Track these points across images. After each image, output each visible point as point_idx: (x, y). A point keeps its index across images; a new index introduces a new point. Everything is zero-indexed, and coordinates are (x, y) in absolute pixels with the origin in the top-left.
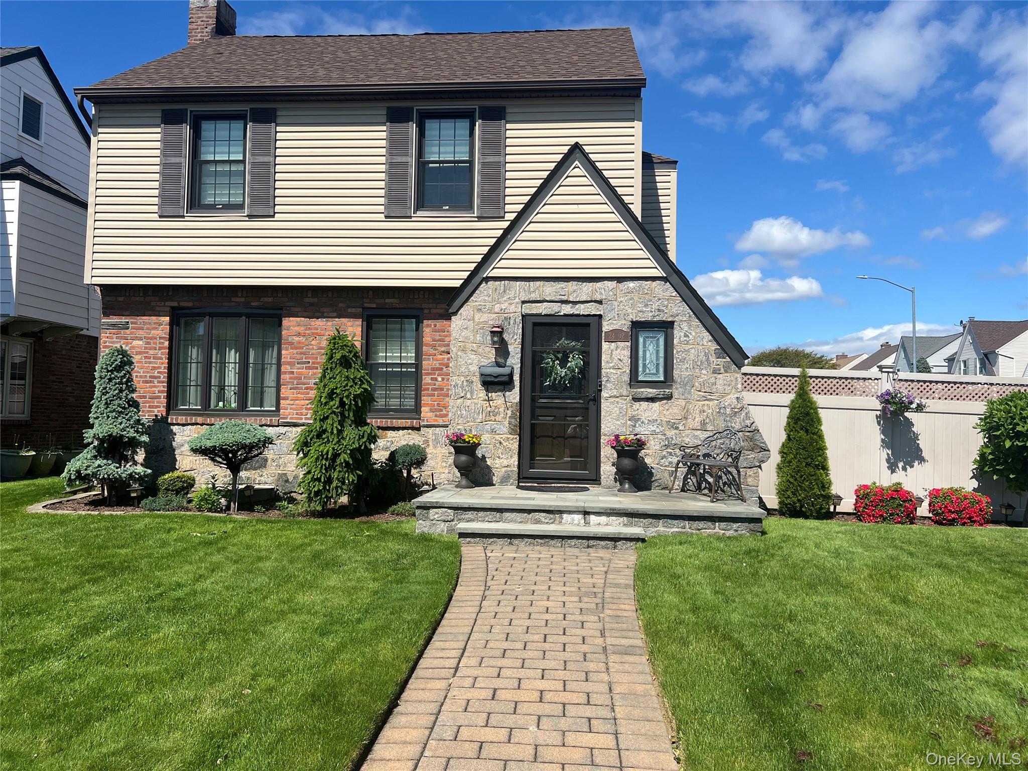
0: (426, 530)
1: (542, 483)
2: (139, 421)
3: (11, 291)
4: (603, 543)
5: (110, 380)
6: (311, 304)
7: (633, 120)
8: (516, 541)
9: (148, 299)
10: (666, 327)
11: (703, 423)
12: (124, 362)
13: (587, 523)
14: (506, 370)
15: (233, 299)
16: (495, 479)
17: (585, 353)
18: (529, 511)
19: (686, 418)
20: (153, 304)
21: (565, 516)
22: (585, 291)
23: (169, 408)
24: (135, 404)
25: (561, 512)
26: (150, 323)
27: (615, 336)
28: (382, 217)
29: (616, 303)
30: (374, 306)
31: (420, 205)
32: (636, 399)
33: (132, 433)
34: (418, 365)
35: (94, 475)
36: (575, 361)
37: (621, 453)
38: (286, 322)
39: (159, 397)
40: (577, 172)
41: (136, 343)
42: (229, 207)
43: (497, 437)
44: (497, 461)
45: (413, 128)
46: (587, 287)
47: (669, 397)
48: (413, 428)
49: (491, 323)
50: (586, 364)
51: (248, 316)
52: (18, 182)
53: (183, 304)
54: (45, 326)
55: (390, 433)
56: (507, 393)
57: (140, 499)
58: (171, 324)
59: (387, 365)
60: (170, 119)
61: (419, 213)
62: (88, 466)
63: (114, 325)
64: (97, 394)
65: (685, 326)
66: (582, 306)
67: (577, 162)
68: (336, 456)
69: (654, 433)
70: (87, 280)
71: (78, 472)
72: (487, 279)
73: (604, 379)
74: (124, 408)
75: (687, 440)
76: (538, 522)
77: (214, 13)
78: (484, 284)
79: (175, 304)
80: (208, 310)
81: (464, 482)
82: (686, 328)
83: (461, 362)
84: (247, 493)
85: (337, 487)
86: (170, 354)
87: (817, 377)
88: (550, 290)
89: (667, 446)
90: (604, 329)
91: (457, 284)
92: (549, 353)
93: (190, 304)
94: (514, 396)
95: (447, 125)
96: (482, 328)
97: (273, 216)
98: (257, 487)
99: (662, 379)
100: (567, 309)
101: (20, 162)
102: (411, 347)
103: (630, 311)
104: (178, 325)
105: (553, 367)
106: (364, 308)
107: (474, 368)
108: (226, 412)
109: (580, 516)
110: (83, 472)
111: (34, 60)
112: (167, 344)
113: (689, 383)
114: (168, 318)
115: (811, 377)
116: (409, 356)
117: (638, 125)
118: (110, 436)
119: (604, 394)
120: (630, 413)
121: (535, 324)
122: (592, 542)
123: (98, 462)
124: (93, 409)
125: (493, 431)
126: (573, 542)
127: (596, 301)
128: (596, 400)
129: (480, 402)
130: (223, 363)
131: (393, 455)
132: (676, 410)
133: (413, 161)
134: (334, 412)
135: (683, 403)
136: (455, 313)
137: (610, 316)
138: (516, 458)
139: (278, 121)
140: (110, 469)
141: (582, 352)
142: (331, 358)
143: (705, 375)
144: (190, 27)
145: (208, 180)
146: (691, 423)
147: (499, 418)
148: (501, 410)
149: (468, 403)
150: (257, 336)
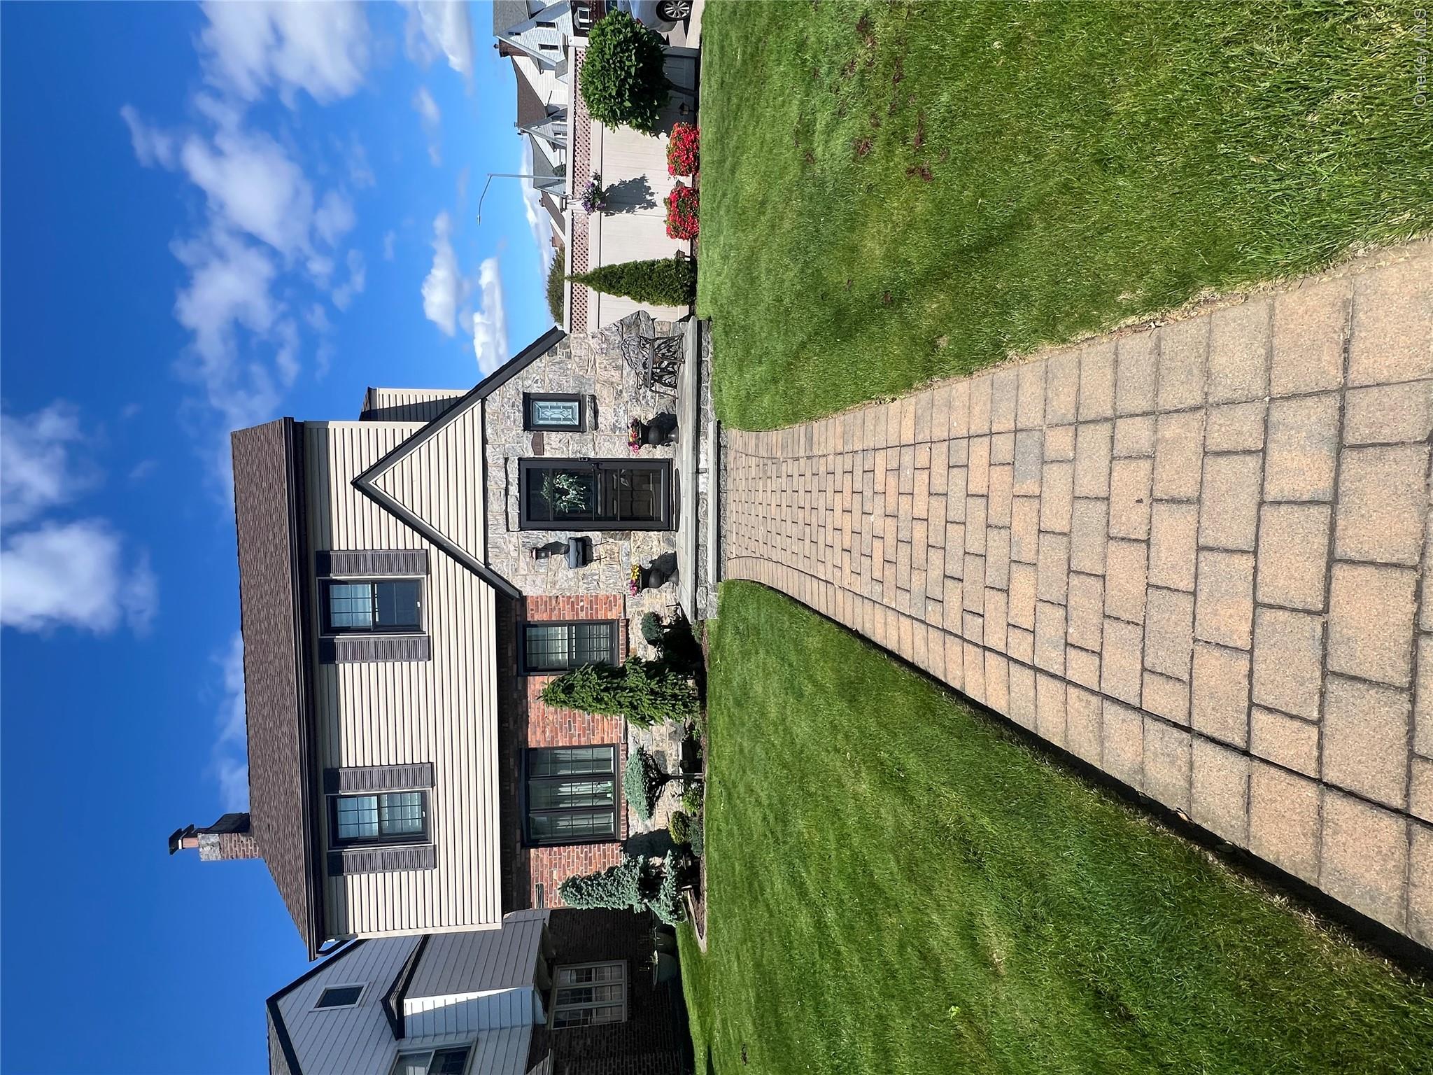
0: (715, 611)
1: (672, 510)
2: (625, 866)
3: (510, 993)
4: (722, 457)
5: (589, 895)
6: (515, 722)
7: (327, 430)
8: (723, 533)
9: (514, 869)
10: (528, 399)
11: (616, 368)
12: (573, 885)
13: (706, 471)
14: (572, 544)
15: (513, 793)
16: (670, 552)
17: (555, 473)
18: (697, 521)
19: (612, 383)
20: (519, 865)
21: (700, 490)
22: (496, 473)
23: (615, 841)
24: (611, 870)
25: (697, 493)
26: (537, 866)
27: (538, 445)
28: (430, 663)
29: (507, 446)
30: (515, 666)
31: (418, 629)
32: (596, 427)
33: (637, 871)
34: (570, 624)
35: (673, 899)
36: (563, 482)
37: (645, 440)
38: (532, 744)
39: (604, 850)
40: (380, 482)
41: (555, 876)
42: (424, 805)
43: (633, 550)
44: (654, 550)
45: (340, 637)
46: (492, 471)
47: (593, 398)
48: (627, 625)
49: (528, 559)
50: (564, 471)
51: (528, 778)
52: (406, 1001)
53: (518, 838)
55: (632, 646)
56: (593, 542)
57: (693, 857)
58: (537, 847)
59: (570, 652)
60: (338, 868)
61: (425, 629)
62: (666, 905)
63: (540, 898)
64: (602, 905)
65: (528, 383)
66: (510, 476)
67: (371, 483)
68: (652, 692)
69: (626, 411)
70: (499, 926)
71: (671, 913)
72: (487, 564)
73: (578, 455)
74: (614, 880)
75: (631, 383)
76: (706, 513)
77: (226, 836)
78: (491, 567)
79: (518, 845)
80: (524, 815)
81: (673, 579)
82: (530, 382)
83: (565, 585)
84: (686, 766)
85: (680, 689)
86: (564, 845)
87: (572, 267)
88: (496, 506)
89: (637, 400)
90: (532, 456)
91: (492, 591)
92: (555, 506)
93: (518, 832)
94: (595, 536)
95: (336, 606)
96: (533, 567)
97: (432, 764)
98: (680, 758)
99: (577, 404)
100: (514, 490)
101: (385, 1001)
102: (553, 630)
103: (514, 433)
104: (537, 841)
105: (568, 502)
106: (518, 675)
107: (571, 573)
108: (616, 790)
109: (700, 476)
110: (672, 908)
111: (280, 1003)
112: (555, 849)
113: (579, 379)
114: (532, 851)
115: (572, 272)
116: (562, 632)
117: (332, 425)
118: (639, 889)
119: (592, 455)
120: (610, 433)
121: (528, 519)
122: (722, 467)
123: (662, 897)
124: (616, 907)
125: (628, 555)
126: (722, 483)
127: (506, 464)
128: (598, 462)
129: (602, 566)
130: (572, 797)
131: (650, 642)
132: (605, 393)
133: (373, 637)
134: (614, 696)
135: (598, 386)
136: (520, 593)
137: (519, 450)
139: (336, 766)
140: (668, 885)
141: (554, 476)
142: (564, 702)
143: (572, 365)
144: (241, 858)
145: (398, 827)
146: (616, 379)
147: (616, 550)
148: (609, 547)
149: (603, 578)
150: (545, 769)
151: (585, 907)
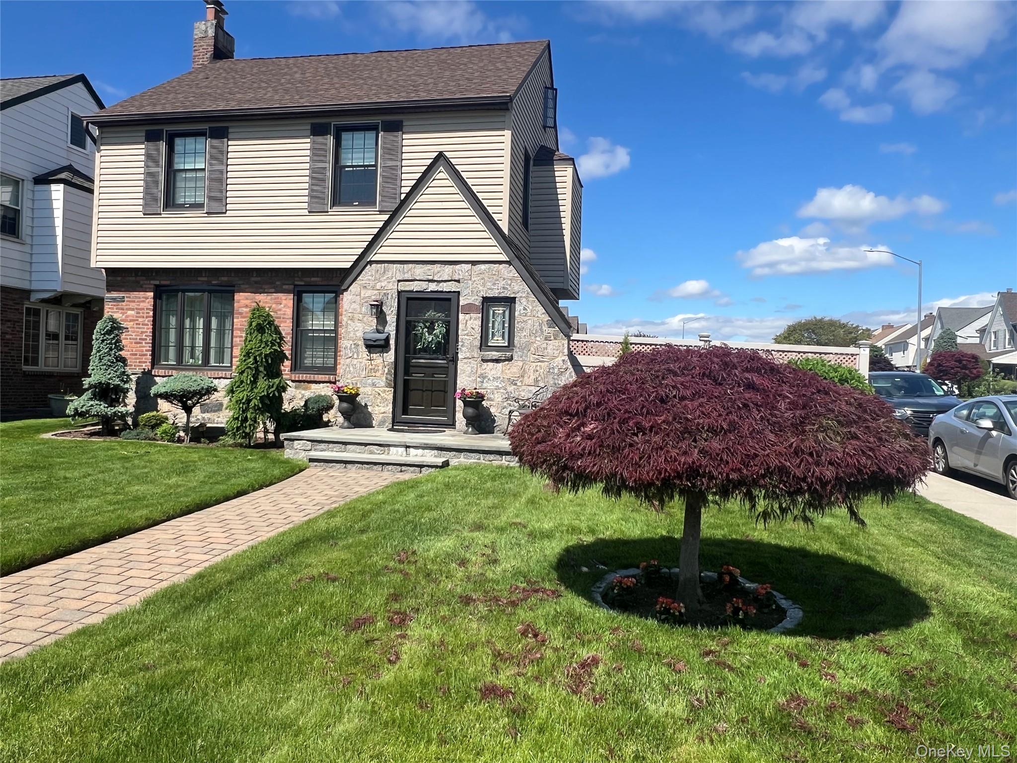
0: (291, 456)
1: (413, 426)
2: (124, 372)
3: (57, 272)
4: (412, 469)
5: (103, 341)
6: (256, 282)
7: (503, 129)
8: (349, 466)
9: (138, 278)
10: (509, 302)
11: (536, 380)
12: (115, 328)
13: (408, 454)
14: (383, 336)
15: (199, 279)
16: (374, 422)
17: (447, 324)
18: (366, 445)
19: (523, 376)
20: (142, 282)
21: (391, 448)
22: (446, 272)
23: (153, 364)
24: (123, 360)
25: (389, 446)
26: (140, 298)
27: (469, 309)
28: (306, 212)
29: (470, 282)
30: (303, 283)
31: (334, 204)
32: (484, 361)
33: (117, 382)
34: (336, 331)
35: (88, 412)
36: (439, 330)
37: (466, 404)
38: (238, 296)
39: (146, 355)
40: (441, 175)
41: (130, 312)
42: (197, 206)
43: (377, 389)
44: (377, 408)
45: (331, 140)
46: (448, 269)
47: (510, 359)
48: (330, 382)
49: (373, 297)
50: (448, 331)
51: (210, 292)
52: (62, 186)
53: (163, 283)
54: (89, 299)
55: (313, 386)
56: (385, 354)
57: (121, 430)
58: (155, 298)
59: (313, 331)
60: (152, 137)
61: (335, 209)
62: (83, 406)
63: (114, 299)
64: (94, 351)
65: (524, 301)
66: (445, 284)
67: (441, 168)
68: (249, 401)
69: (497, 388)
70: (93, 265)
71: (76, 409)
72: (371, 262)
73: (460, 344)
74: (112, 362)
75: (523, 394)
76: (372, 453)
77: (212, 42)
78: (369, 266)
79: (157, 283)
80: (181, 287)
81: (346, 424)
82: (525, 303)
83: (350, 329)
84: (201, 429)
85: (250, 425)
86: (154, 321)
87: (636, 344)
88: (419, 271)
89: (507, 399)
90: (461, 303)
91: (348, 265)
92: (419, 322)
93: (168, 283)
94: (390, 356)
95: (359, 135)
96: (366, 302)
97: (225, 213)
98: (208, 425)
99: (506, 344)
100: (433, 287)
101: (69, 168)
102: (332, 317)
103: (481, 288)
104: (160, 298)
105: (422, 333)
106: (295, 285)
107: (360, 334)
108: (194, 368)
109: (403, 449)
110: (80, 410)
111: (80, 85)
112: (151, 313)
113: (526, 347)
114: (152, 294)
115: (631, 344)
116: (329, 324)
117: (508, 134)
118: (100, 383)
119: (460, 356)
120: (479, 373)
121: (409, 299)
122: (404, 468)
123: (92, 403)
124: (91, 363)
125: (374, 385)
126: (390, 467)
127: (455, 281)
128: (455, 360)
129: (365, 361)
130: (193, 329)
131: (306, 402)
132: (514, 370)
133: (330, 166)
134: (249, 368)
135: (521, 364)
136: (346, 290)
137: (466, 292)
138: (391, 406)
139: (230, 136)
140: (102, 407)
141: (444, 322)
143: (539, 341)
144: (194, 54)
145: (180, 184)
146: (527, 381)
147: (378, 374)
148: (380, 368)
149: (355, 362)
150: (216, 305)
151: (94, 337)
